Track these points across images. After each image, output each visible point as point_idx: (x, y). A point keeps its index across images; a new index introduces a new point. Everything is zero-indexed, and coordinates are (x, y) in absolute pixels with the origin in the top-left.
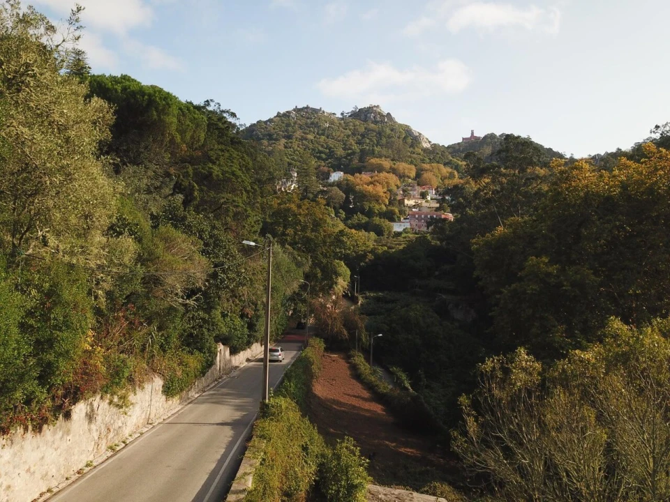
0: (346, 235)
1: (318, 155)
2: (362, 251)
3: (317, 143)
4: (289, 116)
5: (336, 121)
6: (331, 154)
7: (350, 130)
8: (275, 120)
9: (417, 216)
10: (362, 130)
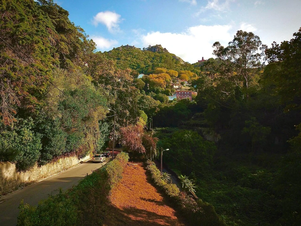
0: (145, 99)
1: (133, 67)
2: (153, 107)
3: (132, 61)
4: (119, 50)
5: (141, 52)
6: (138, 66)
7: (147, 56)
8: (112, 51)
9: (180, 93)
10: (153, 56)
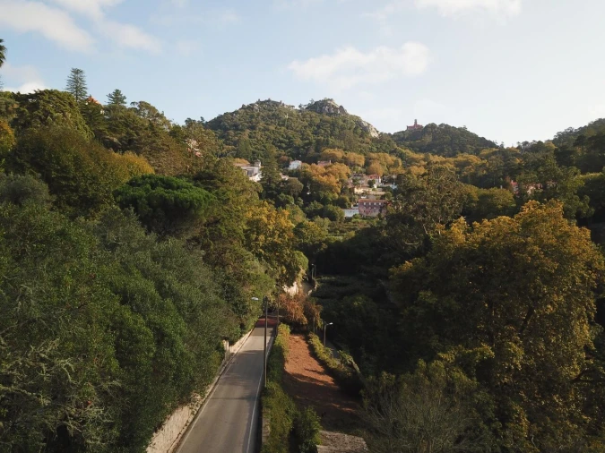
0: (305, 227)
1: (279, 144)
2: (318, 241)
3: (278, 133)
4: (252, 109)
5: (295, 113)
6: (290, 144)
7: (307, 121)
8: (240, 112)
9: (365, 204)
10: (317, 121)
